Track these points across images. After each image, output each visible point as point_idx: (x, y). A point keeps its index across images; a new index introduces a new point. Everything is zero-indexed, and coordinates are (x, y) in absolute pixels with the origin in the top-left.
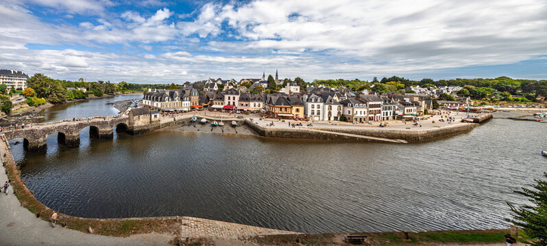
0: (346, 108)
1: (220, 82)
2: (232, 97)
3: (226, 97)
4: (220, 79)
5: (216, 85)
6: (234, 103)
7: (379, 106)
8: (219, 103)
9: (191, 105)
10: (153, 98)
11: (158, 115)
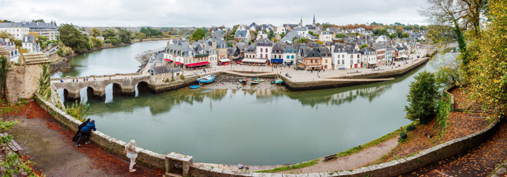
0: (363, 56)
1: (253, 29)
2: (264, 48)
3: (259, 48)
4: (254, 24)
5: (248, 33)
6: (267, 55)
7: (383, 52)
8: (250, 56)
9: (218, 59)
10: (175, 52)
11: (181, 73)
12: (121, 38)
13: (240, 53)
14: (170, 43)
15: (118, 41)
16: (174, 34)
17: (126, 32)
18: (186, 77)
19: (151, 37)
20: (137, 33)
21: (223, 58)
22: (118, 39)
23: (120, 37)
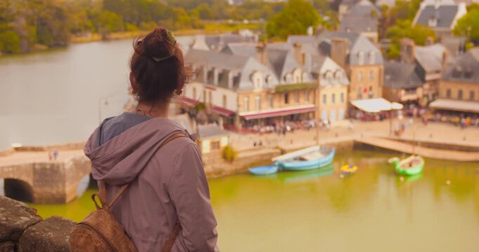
8: (460, 93)
9: (349, 98)
10: (211, 74)
11: (224, 141)
12: (34, 30)
13: (424, 81)
14: (196, 47)
15: (22, 37)
16: (216, 19)
17: (50, 7)
18: (241, 155)
19: (138, 25)
20: (93, 11)
21: (365, 95)
22: (25, 33)
23: (32, 24)
